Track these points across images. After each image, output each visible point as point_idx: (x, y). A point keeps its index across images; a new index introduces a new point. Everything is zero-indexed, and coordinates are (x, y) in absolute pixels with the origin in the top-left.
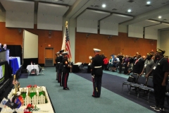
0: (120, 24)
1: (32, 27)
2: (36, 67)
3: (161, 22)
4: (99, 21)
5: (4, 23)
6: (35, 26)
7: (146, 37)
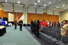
0: (44, 10)
1: (13, 11)
2: (11, 24)
3: (59, 9)
4: (36, 9)
5: (3, 10)
6: (14, 11)
7: (54, 14)
